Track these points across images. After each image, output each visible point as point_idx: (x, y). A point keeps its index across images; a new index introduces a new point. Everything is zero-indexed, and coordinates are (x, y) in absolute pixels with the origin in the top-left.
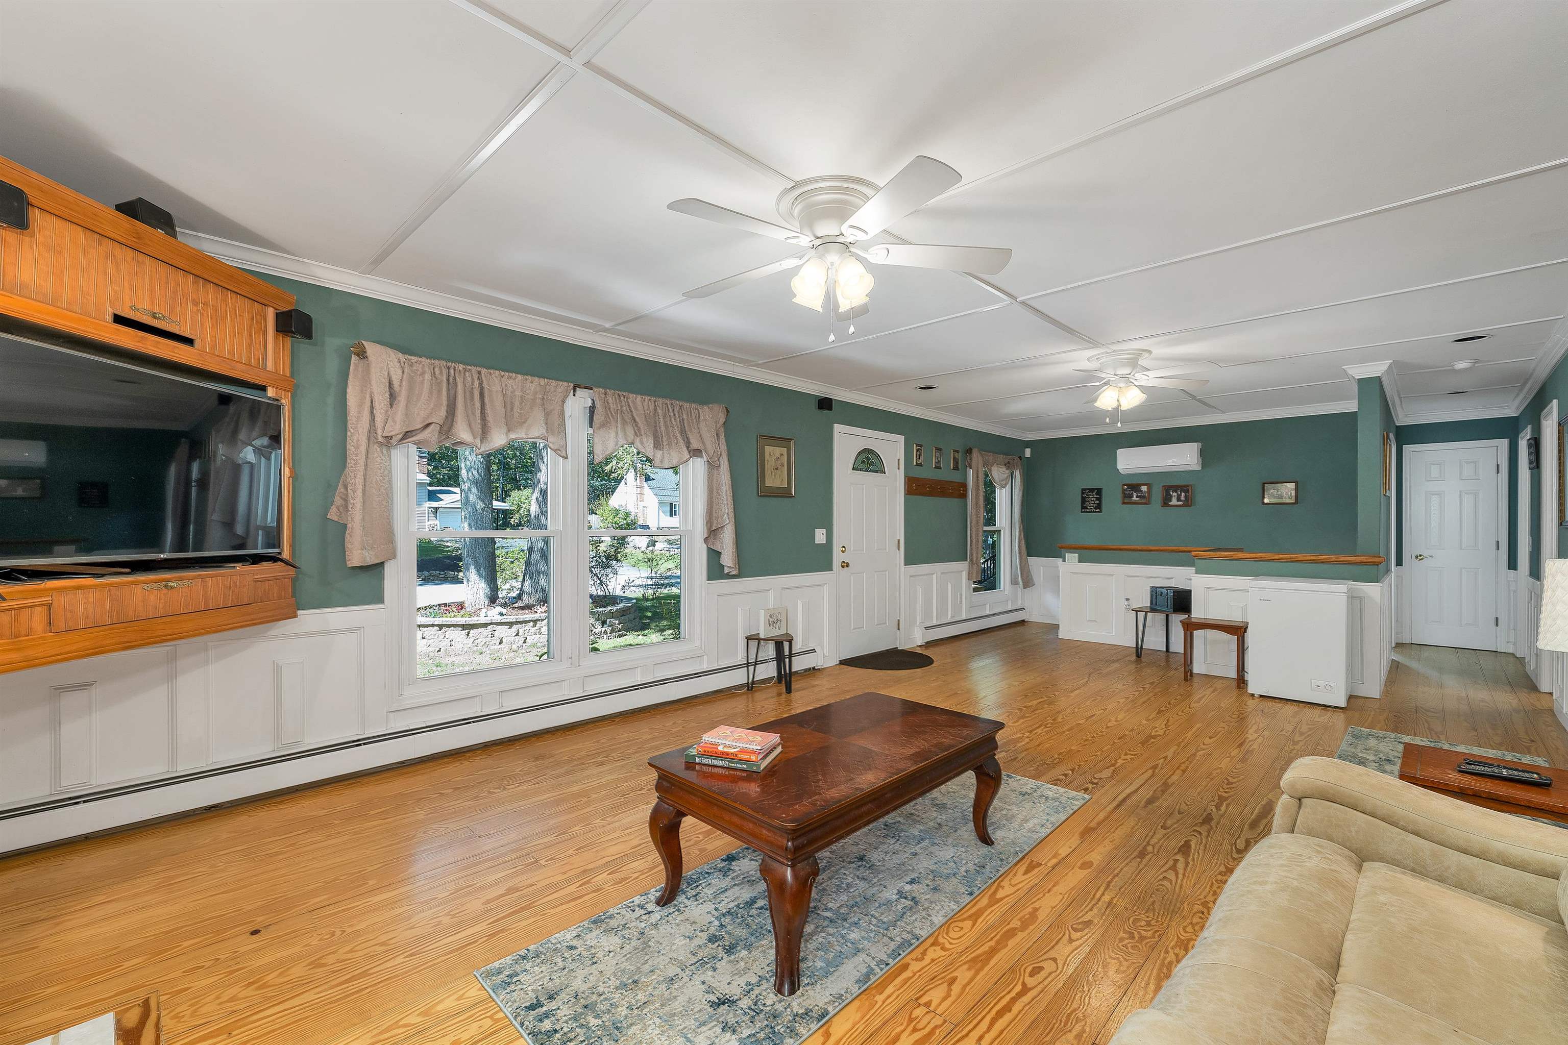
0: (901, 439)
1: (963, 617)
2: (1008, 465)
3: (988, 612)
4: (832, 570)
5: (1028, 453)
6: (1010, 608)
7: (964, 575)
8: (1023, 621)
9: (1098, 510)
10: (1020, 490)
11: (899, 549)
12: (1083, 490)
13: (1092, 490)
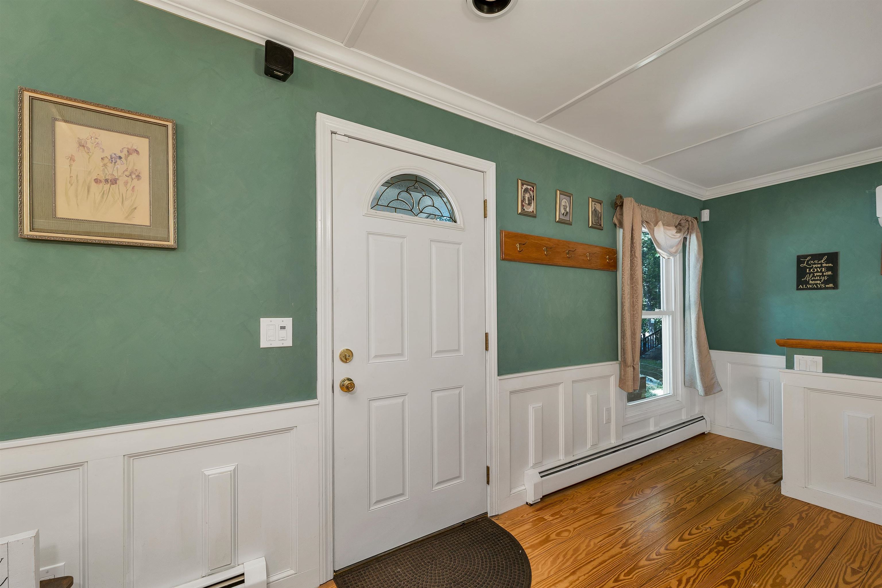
0: (490, 167)
1: (613, 442)
2: (679, 227)
3: (652, 429)
4: (315, 397)
5: (706, 216)
6: (684, 418)
7: (613, 381)
8: (703, 434)
9: (831, 285)
10: (697, 260)
11: (487, 349)
12: (800, 259)
13: (817, 257)
